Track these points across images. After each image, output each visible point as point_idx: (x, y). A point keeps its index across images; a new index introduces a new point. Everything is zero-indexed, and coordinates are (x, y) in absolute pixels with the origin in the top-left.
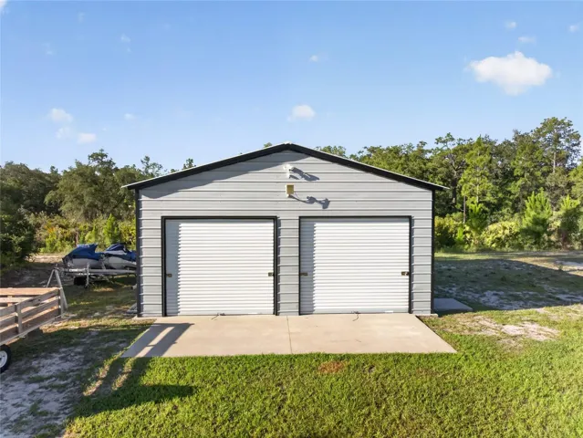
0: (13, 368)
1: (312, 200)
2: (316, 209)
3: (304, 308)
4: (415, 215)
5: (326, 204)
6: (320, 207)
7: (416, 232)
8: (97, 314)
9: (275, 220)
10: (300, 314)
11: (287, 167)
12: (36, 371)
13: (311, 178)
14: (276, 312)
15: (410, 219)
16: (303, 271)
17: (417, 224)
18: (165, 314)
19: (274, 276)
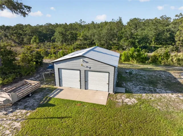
0: (32, 96)
1: (87, 67)
2: (88, 69)
3: (86, 88)
5: (90, 68)
6: (89, 68)
7: (110, 75)
8: (50, 83)
9: (80, 70)
10: (85, 89)
11: (82, 60)
12: (35, 97)
13: (87, 62)
14: (81, 88)
15: (109, 73)
16: (86, 81)
18: (60, 86)
19: (80, 81)
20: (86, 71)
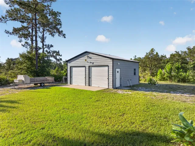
1: (91, 63)
2: (91, 64)
3: (90, 85)
4: (109, 65)
5: (93, 63)
6: (92, 64)
7: (109, 69)
9: (85, 66)
16: (89, 77)
17: (110, 67)
18: (71, 84)
19: (85, 78)
20: (90, 67)
